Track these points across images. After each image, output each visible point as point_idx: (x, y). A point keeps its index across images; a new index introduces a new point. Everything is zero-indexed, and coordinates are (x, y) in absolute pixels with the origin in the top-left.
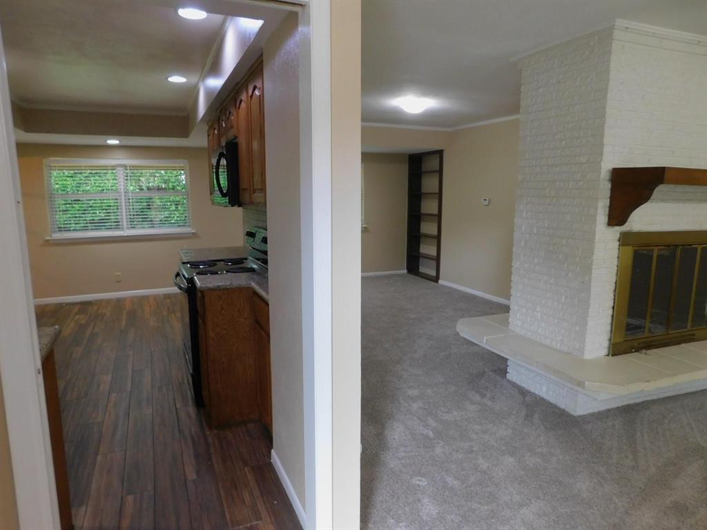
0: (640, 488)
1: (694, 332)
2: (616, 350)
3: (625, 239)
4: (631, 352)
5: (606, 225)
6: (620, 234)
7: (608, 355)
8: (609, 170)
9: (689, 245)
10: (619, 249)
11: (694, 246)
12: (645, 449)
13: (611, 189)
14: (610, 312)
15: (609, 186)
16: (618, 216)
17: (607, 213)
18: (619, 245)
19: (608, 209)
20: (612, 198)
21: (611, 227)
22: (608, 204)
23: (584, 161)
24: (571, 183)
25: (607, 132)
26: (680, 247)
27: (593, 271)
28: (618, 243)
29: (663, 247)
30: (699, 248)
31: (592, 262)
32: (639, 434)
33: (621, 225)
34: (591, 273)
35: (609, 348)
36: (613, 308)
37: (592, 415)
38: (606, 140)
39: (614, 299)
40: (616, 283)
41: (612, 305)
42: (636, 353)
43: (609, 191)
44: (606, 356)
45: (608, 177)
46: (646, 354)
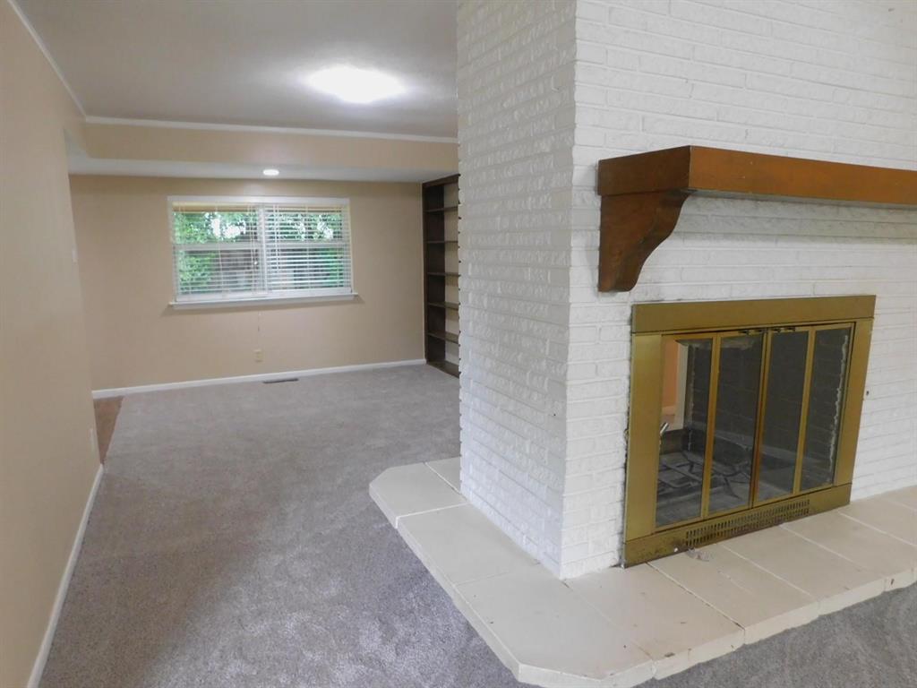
1: (807, 497)
2: (635, 553)
3: (645, 320)
5: (596, 289)
6: (633, 307)
7: (618, 565)
8: (591, 166)
9: (789, 328)
10: (631, 341)
11: (798, 329)
14: (620, 475)
15: (597, 202)
17: (597, 262)
18: (632, 333)
19: (597, 254)
20: (605, 229)
21: (607, 294)
22: (598, 243)
23: (548, 150)
24: (530, 199)
25: (580, 75)
26: (770, 333)
27: (570, 392)
28: (628, 328)
29: (736, 334)
30: (812, 331)
31: (566, 373)
33: (629, 288)
34: (565, 397)
35: (620, 550)
36: (625, 466)
38: (580, 95)
39: (627, 448)
40: (628, 414)
41: (624, 461)
42: (683, 554)
43: (599, 213)
44: (615, 566)
45: (592, 181)
46: (699, 558)
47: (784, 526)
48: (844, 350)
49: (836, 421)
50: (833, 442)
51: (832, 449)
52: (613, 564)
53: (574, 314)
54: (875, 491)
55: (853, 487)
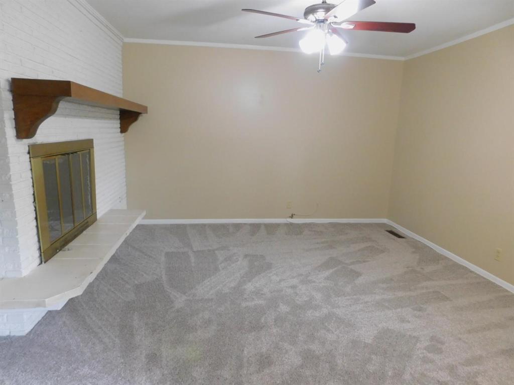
0: (122, 363)
3: (33, 151)
4: (57, 253)
5: (15, 138)
6: (29, 146)
8: (8, 80)
9: (75, 152)
10: (30, 161)
12: (100, 328)
13: (13, 100)
15: (11, 97)
16: (25, 128)
17: (14, 125)
18: (30, 158)
19: (14, 122)
20: (16, 110)
21: (19, 140)
26: (71, 155)
27: (13, 187)
28: (28, 156)
29: (60, 156)
30: (81, 154)
31: (10, 179)
32: (87, 318)
33: (31, 138)
34: (11, 190)
35: (40, 257)
36: (36, 218)
37: (39, 324)
39: (35, 210)
40: (34, 194)
41: (35, 216)
42: (60, 252)
43: (12, 102)
44: (40, 264)
45: (7, 87)
46: (68, 250)
47: (84, 232)
48: (88, 161)
49: (89, 189)
50: (89, 197)
51: (90, 200)
52: (39, 264)
53: (10, 150)
54: (104, 212)
55: (97, 213)
